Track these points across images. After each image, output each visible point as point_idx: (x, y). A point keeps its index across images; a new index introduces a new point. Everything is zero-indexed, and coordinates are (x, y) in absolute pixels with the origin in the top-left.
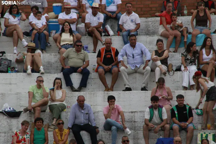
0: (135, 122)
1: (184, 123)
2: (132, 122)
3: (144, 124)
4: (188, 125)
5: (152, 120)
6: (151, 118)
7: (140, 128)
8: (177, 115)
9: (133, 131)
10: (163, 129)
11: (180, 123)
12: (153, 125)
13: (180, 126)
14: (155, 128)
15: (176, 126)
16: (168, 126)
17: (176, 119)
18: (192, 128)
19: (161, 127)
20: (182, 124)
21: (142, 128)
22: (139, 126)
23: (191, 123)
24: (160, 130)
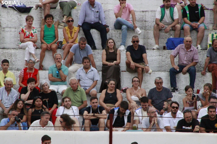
0: (145, 21)
1: (195, 23)
2: (142, 21)
3: (155, 23)
4: (199, 25)
5: (163, 19)
6: (162, 17)
7: (151, 28)
8: (188, 15)
9: (143, 30)
10: (174, 29)
11: (191, 23)
12: (164, 25)
13: (191, 26)
14: (166, 28)
15: (187, 26)
16: (178, 26)
17: (187, 19)
18: (203, 28)
19: (172, 27)
20: (194, 24)
21: (152, 27)
22: (150, 25)
23: (203, 22)
24: (170, 30)
